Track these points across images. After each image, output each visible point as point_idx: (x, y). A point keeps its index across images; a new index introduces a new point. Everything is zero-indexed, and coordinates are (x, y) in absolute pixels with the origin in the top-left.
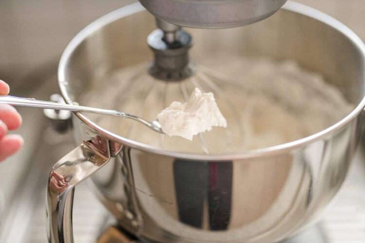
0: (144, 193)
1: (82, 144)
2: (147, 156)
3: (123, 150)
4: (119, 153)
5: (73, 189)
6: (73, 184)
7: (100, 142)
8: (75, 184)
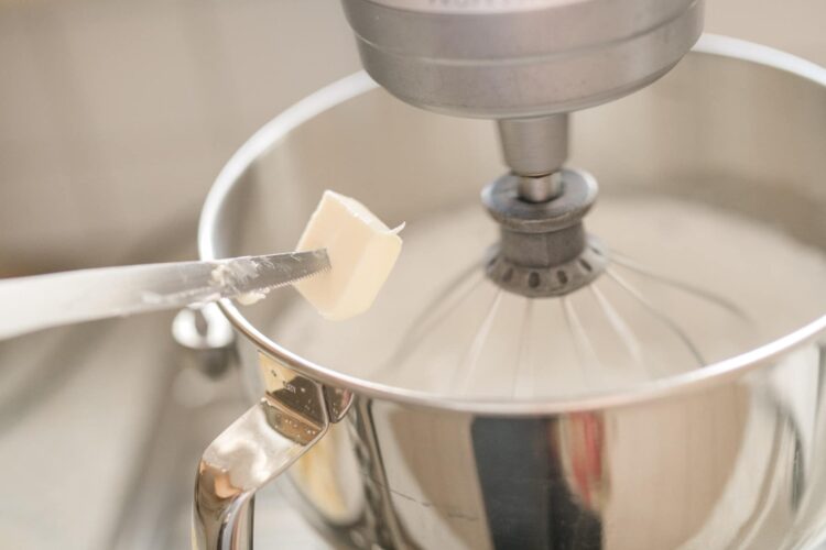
0: (410, 499)
1: (263, 400)
2: (411, 415)
3: (356, 405)
4: (347, 412)
5: (252, 501)
6: (250, 489)
7: (303, 390)
8: (254, 489)
